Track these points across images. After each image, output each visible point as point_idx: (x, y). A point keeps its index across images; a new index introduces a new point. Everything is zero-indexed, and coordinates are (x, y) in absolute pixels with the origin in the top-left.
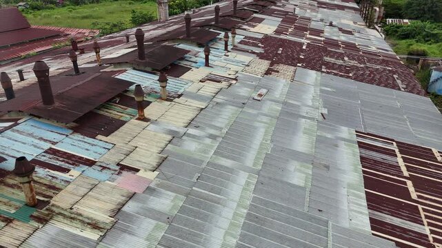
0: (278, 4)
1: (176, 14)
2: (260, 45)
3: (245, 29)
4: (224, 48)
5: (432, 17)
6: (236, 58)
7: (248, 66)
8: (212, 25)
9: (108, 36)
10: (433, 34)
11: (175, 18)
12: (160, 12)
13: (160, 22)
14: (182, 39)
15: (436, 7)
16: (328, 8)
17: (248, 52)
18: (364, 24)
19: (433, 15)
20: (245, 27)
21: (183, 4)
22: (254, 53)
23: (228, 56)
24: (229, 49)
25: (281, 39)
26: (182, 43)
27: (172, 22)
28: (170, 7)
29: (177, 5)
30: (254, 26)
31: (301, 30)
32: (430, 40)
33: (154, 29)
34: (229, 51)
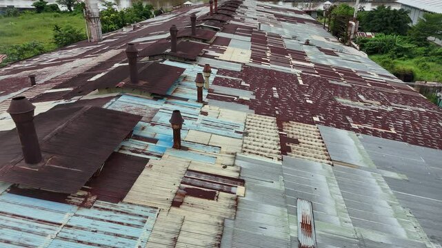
0: (236, 18)
1: (112, 30)
2: (243, 83)
3: (212, 57)
4: (196, 98)
5: (395, 29)
6: (220, 119)
7: (246, 134)
8: (167, 54)
9: (13, 66)
10: (405, 48)
11: (112, 37)
12: (90, 30)
13: (91, 43)
14: (125, 86)
15: (399, 18)
16: (289, 22)
17: (232, 100)
18: (336, 40)
19: (396, 27)
20: (212, 53)
21: (120, 18)
22: (242, 102)
23: (205, 114)
24: (204, 98)
25: (265, 70)
26: (124, 93)
27: (107, 44)
28: (103, 22)
29: (113, 19)
30: (222, 51)
31: (281, 52)
32: (403, 56)
33: (81, 56)
34: (205, 104)
